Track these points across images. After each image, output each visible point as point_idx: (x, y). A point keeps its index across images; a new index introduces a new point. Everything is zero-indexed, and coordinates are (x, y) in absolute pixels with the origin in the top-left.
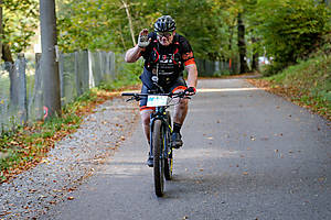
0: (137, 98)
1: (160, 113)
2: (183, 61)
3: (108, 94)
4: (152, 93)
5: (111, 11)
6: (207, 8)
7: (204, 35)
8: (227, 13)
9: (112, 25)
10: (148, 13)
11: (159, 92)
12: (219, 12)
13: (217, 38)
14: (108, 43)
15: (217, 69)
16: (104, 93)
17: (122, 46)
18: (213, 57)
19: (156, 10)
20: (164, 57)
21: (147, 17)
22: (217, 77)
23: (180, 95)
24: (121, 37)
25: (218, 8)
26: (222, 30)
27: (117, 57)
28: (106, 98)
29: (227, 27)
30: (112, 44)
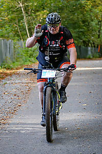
0: (35, 72)
1: (50, 83)
2: (66, 45)
3: (8, 71)
4: (45, 68)
5: (10, 9)
6: (82, 7)
7: (80, 27)
8: (97, 11)
9: (11, 20)
10: (38, 11)
11: (50, 68)
12: (91, 10)
13: (89, 30)
14: (8, 33)
15: (90, 53)
16: (6, 71)
17: (18, 36)
18: (86, 44)
19: (44, 9)
20: (53, 42)
21: (38, 13)
22: (89, 59)
23: (65, 70)
24: (18, 28)
25: (90, 7)
26: (93, 23)
27: (15, 44)
28: (6, 75)
29: (97, 21)
30: (11, 34)
